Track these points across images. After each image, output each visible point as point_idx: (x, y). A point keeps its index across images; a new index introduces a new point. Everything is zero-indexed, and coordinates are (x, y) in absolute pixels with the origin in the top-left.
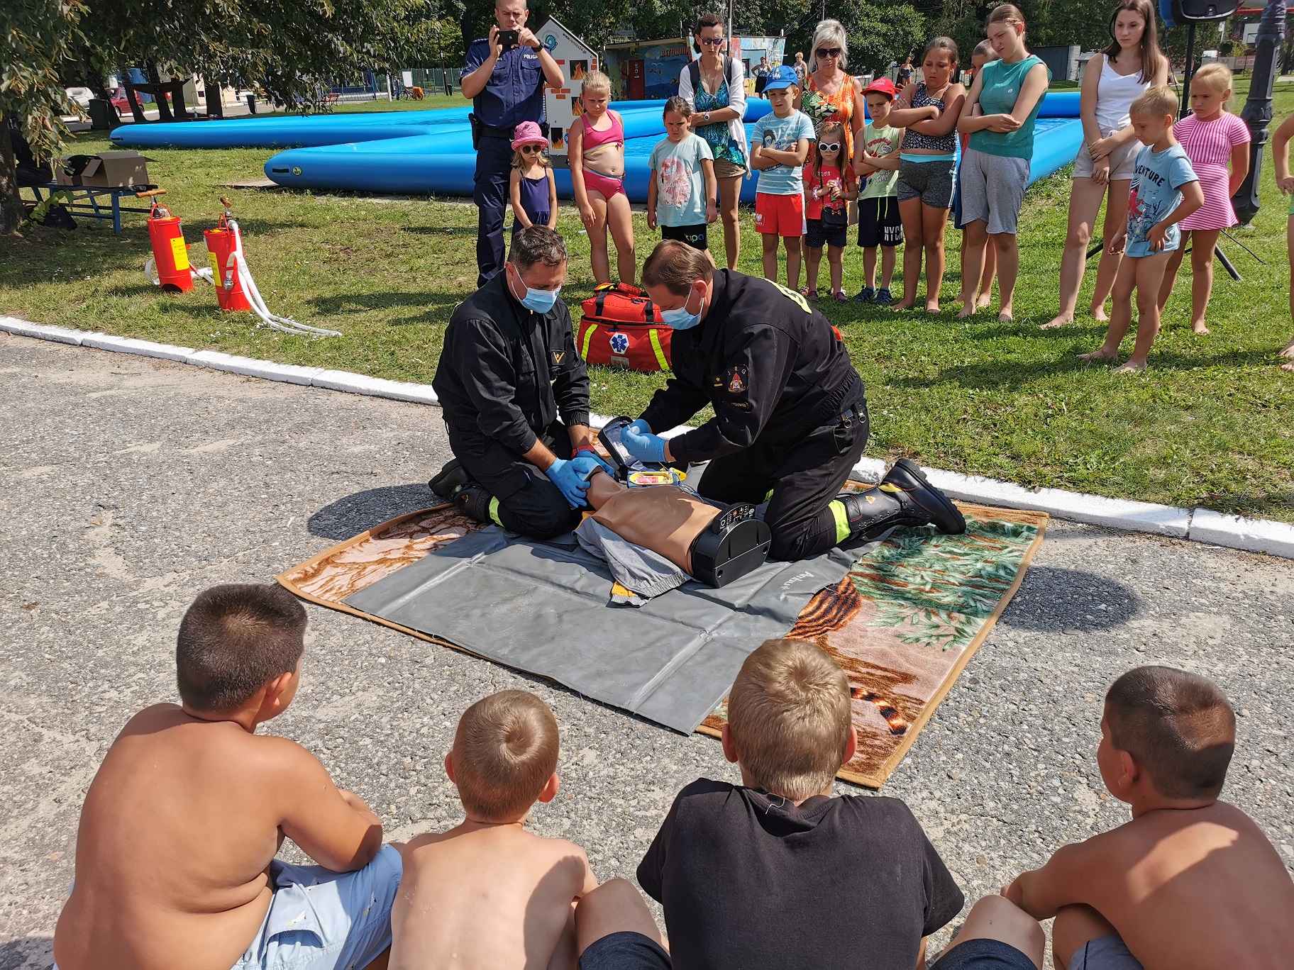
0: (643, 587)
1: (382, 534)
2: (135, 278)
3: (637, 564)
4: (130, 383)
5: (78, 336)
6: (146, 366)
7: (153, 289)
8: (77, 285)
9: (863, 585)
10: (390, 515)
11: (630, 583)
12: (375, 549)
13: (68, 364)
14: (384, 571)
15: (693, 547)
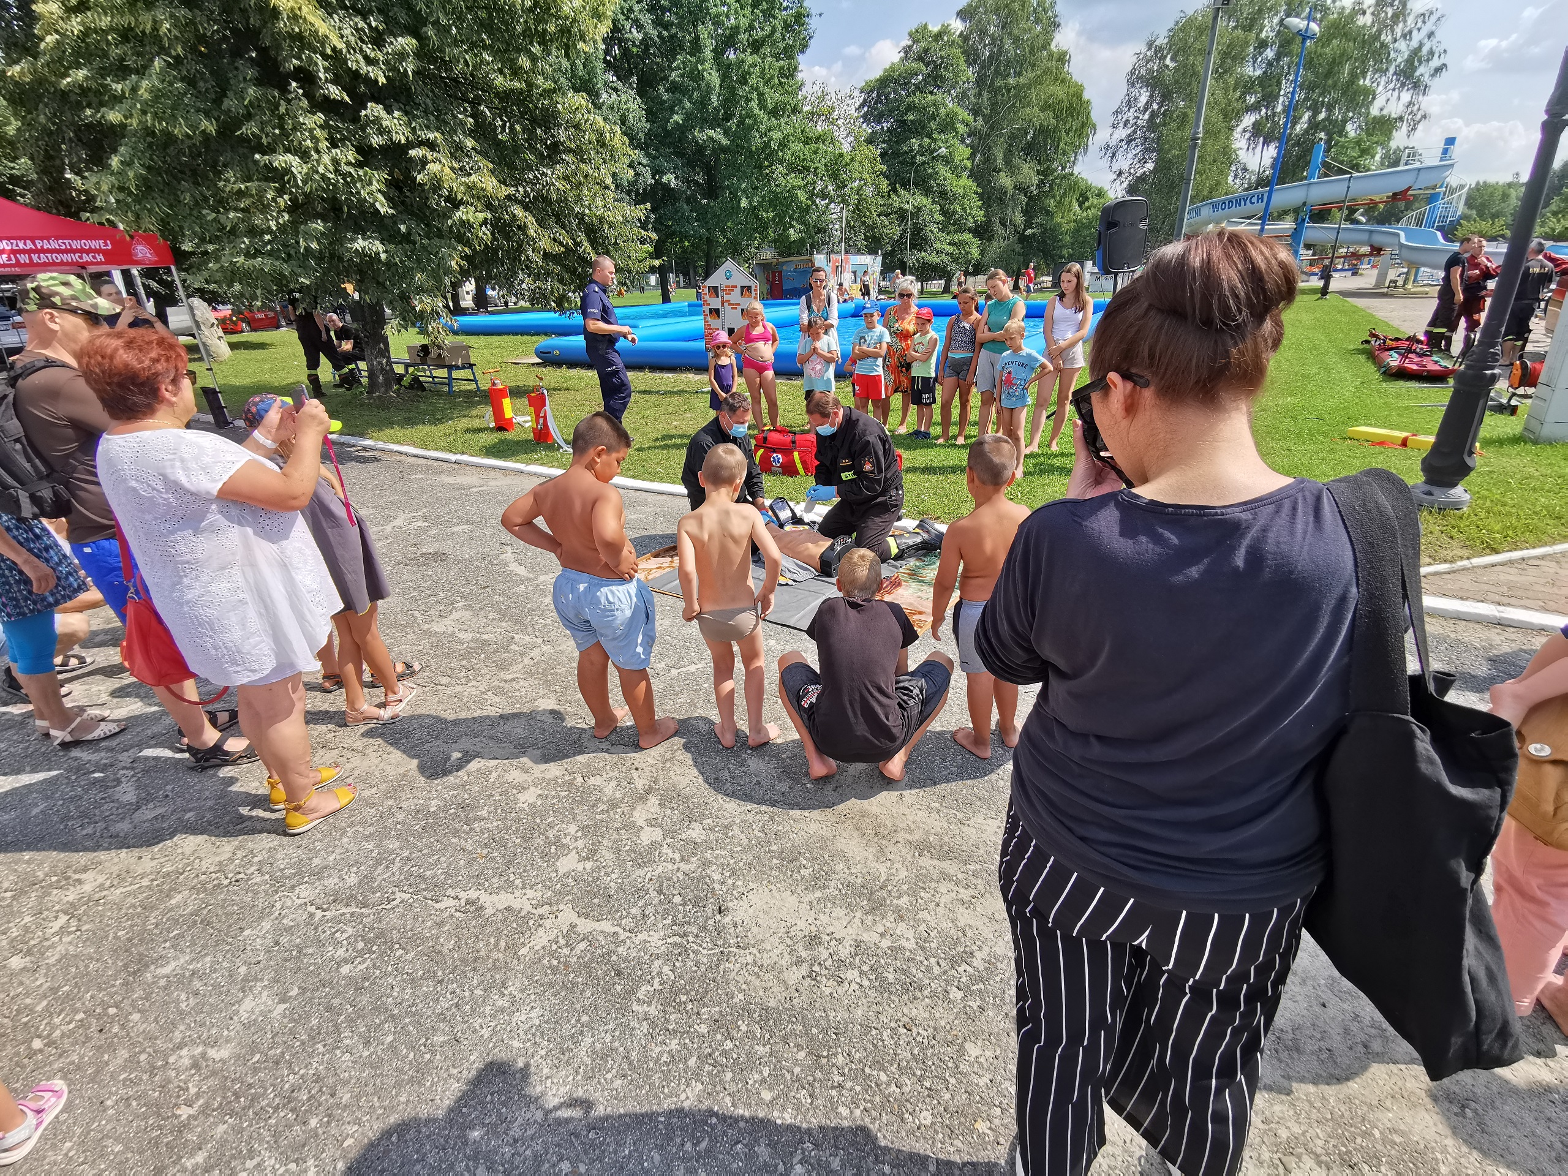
0: (795, 577)
1: (657, 556)
2: (477, 423)
3: (793, 567)
4: (493, 483)
5: (453, 457)
6: (498, 474)
7: (491, 430)
8: (441, 427)
9: (904, 577)
10: (658, 548)
11: (788, 575)
12: (654, 562)
13: (450, 473)
14: (660, 573)
15: (821, 557)
